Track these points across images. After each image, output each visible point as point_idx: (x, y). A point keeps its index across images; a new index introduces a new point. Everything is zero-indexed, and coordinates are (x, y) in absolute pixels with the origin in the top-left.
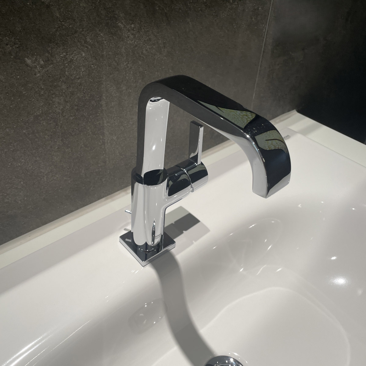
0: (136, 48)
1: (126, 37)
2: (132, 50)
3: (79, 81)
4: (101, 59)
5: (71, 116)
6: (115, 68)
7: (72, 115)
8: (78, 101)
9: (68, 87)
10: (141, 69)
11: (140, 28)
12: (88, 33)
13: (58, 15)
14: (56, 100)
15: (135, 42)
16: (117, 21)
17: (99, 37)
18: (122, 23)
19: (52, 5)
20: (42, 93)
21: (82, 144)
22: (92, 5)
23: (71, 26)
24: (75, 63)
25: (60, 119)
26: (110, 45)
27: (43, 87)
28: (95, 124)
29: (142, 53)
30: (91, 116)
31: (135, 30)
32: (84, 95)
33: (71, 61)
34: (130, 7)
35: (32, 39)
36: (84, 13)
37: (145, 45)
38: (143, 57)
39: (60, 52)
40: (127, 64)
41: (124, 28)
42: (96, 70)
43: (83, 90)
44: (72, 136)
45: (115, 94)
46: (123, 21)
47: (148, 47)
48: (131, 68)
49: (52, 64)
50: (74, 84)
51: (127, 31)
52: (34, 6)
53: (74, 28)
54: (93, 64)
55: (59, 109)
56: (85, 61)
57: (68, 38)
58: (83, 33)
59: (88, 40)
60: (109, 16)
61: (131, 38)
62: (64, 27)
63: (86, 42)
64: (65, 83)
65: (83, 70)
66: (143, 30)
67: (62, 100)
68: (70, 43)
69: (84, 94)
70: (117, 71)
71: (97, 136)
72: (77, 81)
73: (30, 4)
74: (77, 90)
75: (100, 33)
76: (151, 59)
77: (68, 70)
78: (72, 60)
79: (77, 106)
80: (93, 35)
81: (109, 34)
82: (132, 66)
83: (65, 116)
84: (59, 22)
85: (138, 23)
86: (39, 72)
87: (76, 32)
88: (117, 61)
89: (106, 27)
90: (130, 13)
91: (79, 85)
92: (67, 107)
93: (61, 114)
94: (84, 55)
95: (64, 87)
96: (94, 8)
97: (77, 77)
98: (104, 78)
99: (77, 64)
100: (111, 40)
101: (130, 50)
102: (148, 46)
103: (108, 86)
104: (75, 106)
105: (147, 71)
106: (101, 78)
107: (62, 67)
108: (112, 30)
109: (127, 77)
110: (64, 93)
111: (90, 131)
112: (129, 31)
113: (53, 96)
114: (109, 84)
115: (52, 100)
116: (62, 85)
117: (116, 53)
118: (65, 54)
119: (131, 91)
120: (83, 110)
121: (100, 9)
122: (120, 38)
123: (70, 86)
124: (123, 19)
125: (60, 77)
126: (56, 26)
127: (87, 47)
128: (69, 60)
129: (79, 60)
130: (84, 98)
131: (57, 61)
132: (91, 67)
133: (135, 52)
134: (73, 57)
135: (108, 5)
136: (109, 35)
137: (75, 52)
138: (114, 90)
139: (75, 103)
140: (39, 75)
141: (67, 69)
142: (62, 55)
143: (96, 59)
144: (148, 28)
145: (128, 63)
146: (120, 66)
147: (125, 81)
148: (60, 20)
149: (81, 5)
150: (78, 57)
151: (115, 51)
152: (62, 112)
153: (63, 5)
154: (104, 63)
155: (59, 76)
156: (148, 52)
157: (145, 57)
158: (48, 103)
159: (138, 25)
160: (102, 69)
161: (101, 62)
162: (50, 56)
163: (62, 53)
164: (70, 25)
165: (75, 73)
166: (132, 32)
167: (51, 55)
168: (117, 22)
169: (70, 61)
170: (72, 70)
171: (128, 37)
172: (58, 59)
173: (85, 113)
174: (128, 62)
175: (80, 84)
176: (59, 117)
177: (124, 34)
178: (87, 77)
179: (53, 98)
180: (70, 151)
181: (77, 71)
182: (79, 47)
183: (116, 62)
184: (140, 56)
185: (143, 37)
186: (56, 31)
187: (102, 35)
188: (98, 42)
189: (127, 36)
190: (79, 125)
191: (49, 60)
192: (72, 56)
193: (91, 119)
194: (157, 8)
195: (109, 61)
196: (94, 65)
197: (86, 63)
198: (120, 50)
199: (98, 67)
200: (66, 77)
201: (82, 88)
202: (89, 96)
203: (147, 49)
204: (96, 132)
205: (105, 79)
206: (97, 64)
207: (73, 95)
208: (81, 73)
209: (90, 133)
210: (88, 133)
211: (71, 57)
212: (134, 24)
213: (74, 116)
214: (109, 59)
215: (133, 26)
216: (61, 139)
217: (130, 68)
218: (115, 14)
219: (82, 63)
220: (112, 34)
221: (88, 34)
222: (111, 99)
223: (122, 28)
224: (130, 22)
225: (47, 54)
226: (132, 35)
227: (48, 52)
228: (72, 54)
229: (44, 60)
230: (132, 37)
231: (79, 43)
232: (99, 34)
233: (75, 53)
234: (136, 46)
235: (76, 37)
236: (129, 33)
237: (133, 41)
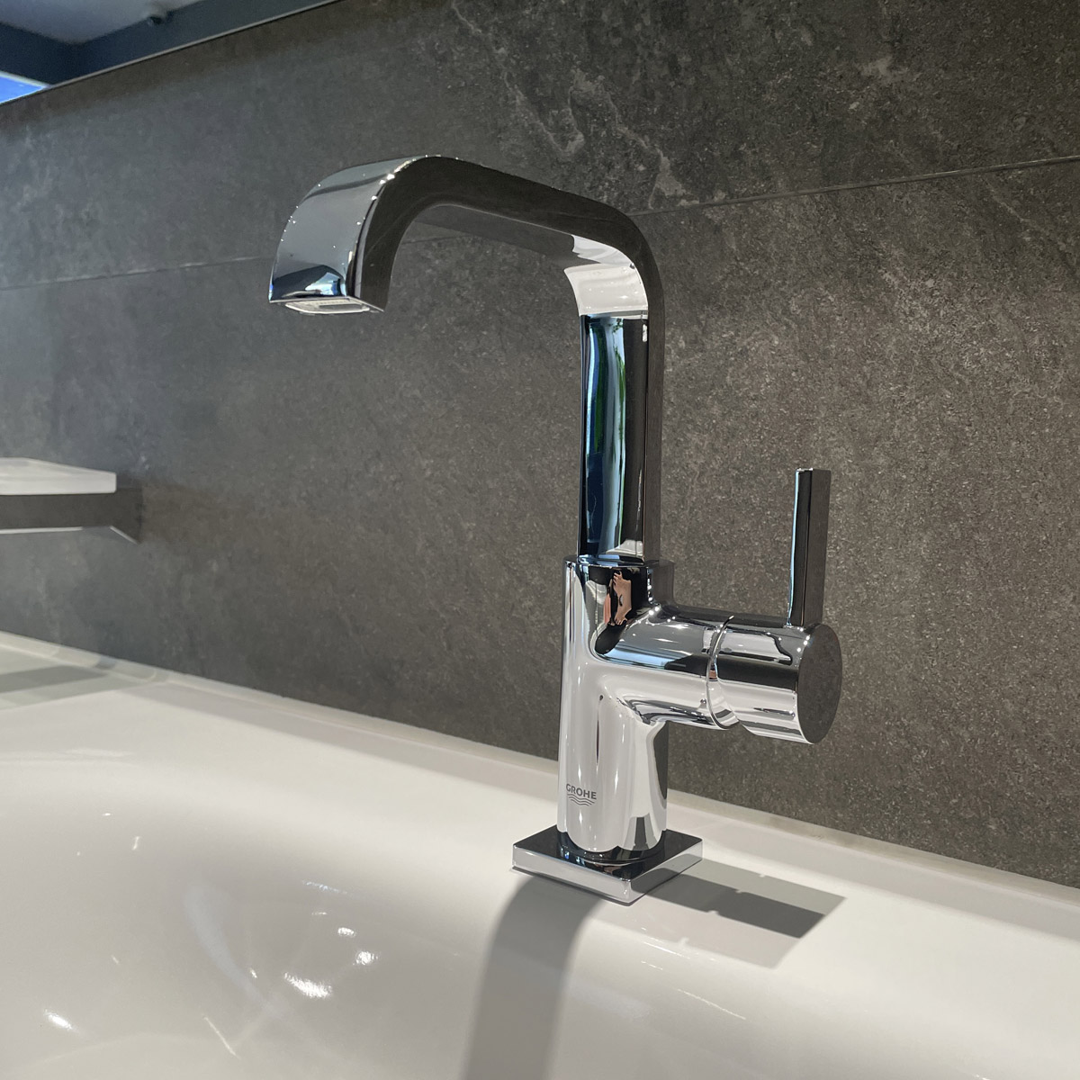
0: (938, 349)
1: (905, 313)
2: (920, 353)
3: (753, 406)
4: (820, 361)
5: (720, 492)
6: (860, 394)
7: (721, 488)
8: (742, 456)
9: (724, 415)
10: (950, 417)
11: (957, 291)
12: (795, 292)
13: (734, 247)
14: (693, 439)
15: (936, 332)
16: (880, 268)
17: (822, 304)
18: (895, 274)
19: (726, 226)
20: (669, 413)
21: (733, 583)
22: (814, 227)
23: (757, 272)
24: (752, 358)
25: (692, 489)
26: (850, 327)
27: (672, 400)
28: (777, 539)
29: (958, 366)
30: (769, 513)
31: (937, 296)
32: (761, 446)
33: (744, 352)
34: (925, 233)
35: (674, 293)
36: (793, 245)
37: (971, 342)
38: (959, 380)
39: (722, 328)
40: (899, 390)
41: (899, 286)
42: (802, 389)
43: (760, 433)
44: (712, 547)
45: (850, 472)
46: (898, 269)
47: (982, 350)
48: (912, 405)
49: (702, 351)
50: (740, 410)
51: (910, 297)
52: (692, 228)
53: (764, 276)
54: (796, 371)
55: (695, 463)
56: (777, 358)
57: (745, 297)
58: (783, 289)
59: (793, 307)
60: (858, 253)
61: (921, 317)
62: (742, 273)
63: (786, 312)
64: (720, 401)
65: (768, 381)
66: (967, 299)
67: (706, 442)
68: (748, 310)
69: (761, 443)
70: (866, 403)
71: (777, 578)
72: (750, 404)
73: (685, 224)
74: (744, 427)
75: (827, 295)
76: (992, 393)
77: (734, 371)
78: (747, 350)
79: (738, 469)
80: (807, 297)
81: (852, 300)
82: (917, 401)
83: (706, 485)
84: (734, 262)
85: (951, 277)
86: (673, 363)
87: (767, 285)
88: (868, 375)
89: (844, 281)
90: (925, 250)
91: (753, 418)
92: (714, 464)
93: (697, 476)
94: (776, 342)
95: (716, 410)
96: (819, 232)
97: (752, 394)
98: (823, 416)
99: (755, 362)
100: (855, 314)
101: (914, 351)
102: (985, 348)
103: (831, 439)
104: (734, 468)
105: (973, 428)
106: (812, 412)
107: (721, 362)
108: (861, 290)
109: (895, 430)
110: (714, 426)
111: (759, 555)
112: (916, 295)
113: (690, 427)
114: (834, 435)
115: (684, 436)
116: (712, 406)
117: (868, 353)
118: (732, 333)
119: (904, 477)
120: (752, 486)
121: (836, 237)
122: (885, 312)
123: (729, 411)
124: (901, 263)
125: (713, 385)
126: (726, 270)
127: (787, 324)
128: (740, 349)
129: (764, 354)
130: (758, 455)
131: (712, 345)
132: (790, 375)
133: (933, 360)
134: (749, 344)
135: (859, 227)
136: (853, 302)
137: (756, 333)
138: (848, 458)
139: (735, 459)
140: (671, 370)
141: (730, 370)
142: (724, 336)
143: (807, 358)
144: (986, 294)
145: (905, 389)
146: (877, 391)
147: (889, 439)
148: (736, 258)
149: (789, 225)
150: (761, 345)
151: (863, 346)
152: (702, 474)
153: (749, 226)
154: (826, 373)
155: (711, 382)
156: (982, 367)
157: (967, 382)
158: (675, 439)
159: (950, 284)
160: (820, 389)
161: (819, 369)
162: (700, 333)
163: (728, 329)
164: (755, 270)
165: (747, 383)
166: (927, 299)
167: (703, 331)
168: (880, 271)
169: (741, 353)
170: (743, 374)
171: (912, 313)
172: (717, 342)
173: (755, 497)
174: (906, 384)
175: (756, 415)
176: (692, 483)
177: (900, 303)
178: (775, 399)
179: (688, 431)
180: (700, 589)
181: (752, 379)
182: (767, 321)
183: (864, 376)
184: (951, 376)
185: (964, 318)
186: (724, 280)
187: (832, 300)
188: (817, 317)
189: (907, 309)
190: (733, 522)
191: (696, 342)
192: (749, 340)
193: (767, 521)
194: (1028, 239)
195: (844, 369)
196: (799, 372)
197: (778, 364)
198: (880, 346)
199: (809, 381)
200: (725, 387)
201: (757, 424)
202: (773, 452)
203: (979, 356)
204: (776, 567)
205: (825, 418)
206: (807, 373)
207: (733, 436)
208: (763, 386)
209: (760, 561)
210: (753, 560)
211: (745, 343)
212: (935, 279)
213: (726, 493)
214: (845, 364)
215: (930, 283)
216: (685, 543)
217: (909, 406)
218: (876, 250)
219: (768, 363)
220: (861, 299)
221: (795, 294)
222: (836, 480)
223: (893, 287)
224: (922, 272)
225: (695, 328)
226: (926, 307)
227: (699, 323)
228: (748, 337)
229: (688, 339)
230: (925, 315)
231: (768, 313)
232: (823, 297)
233: (756, 336)
234: (937, 342)
235: (764, 297)
236: (914, 303)
237: (928, 327)
